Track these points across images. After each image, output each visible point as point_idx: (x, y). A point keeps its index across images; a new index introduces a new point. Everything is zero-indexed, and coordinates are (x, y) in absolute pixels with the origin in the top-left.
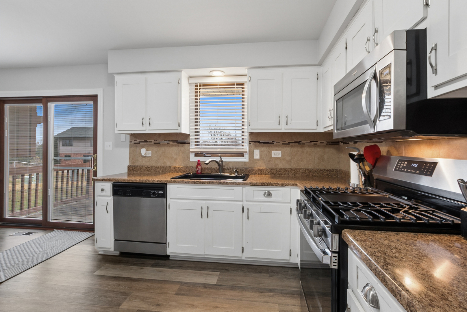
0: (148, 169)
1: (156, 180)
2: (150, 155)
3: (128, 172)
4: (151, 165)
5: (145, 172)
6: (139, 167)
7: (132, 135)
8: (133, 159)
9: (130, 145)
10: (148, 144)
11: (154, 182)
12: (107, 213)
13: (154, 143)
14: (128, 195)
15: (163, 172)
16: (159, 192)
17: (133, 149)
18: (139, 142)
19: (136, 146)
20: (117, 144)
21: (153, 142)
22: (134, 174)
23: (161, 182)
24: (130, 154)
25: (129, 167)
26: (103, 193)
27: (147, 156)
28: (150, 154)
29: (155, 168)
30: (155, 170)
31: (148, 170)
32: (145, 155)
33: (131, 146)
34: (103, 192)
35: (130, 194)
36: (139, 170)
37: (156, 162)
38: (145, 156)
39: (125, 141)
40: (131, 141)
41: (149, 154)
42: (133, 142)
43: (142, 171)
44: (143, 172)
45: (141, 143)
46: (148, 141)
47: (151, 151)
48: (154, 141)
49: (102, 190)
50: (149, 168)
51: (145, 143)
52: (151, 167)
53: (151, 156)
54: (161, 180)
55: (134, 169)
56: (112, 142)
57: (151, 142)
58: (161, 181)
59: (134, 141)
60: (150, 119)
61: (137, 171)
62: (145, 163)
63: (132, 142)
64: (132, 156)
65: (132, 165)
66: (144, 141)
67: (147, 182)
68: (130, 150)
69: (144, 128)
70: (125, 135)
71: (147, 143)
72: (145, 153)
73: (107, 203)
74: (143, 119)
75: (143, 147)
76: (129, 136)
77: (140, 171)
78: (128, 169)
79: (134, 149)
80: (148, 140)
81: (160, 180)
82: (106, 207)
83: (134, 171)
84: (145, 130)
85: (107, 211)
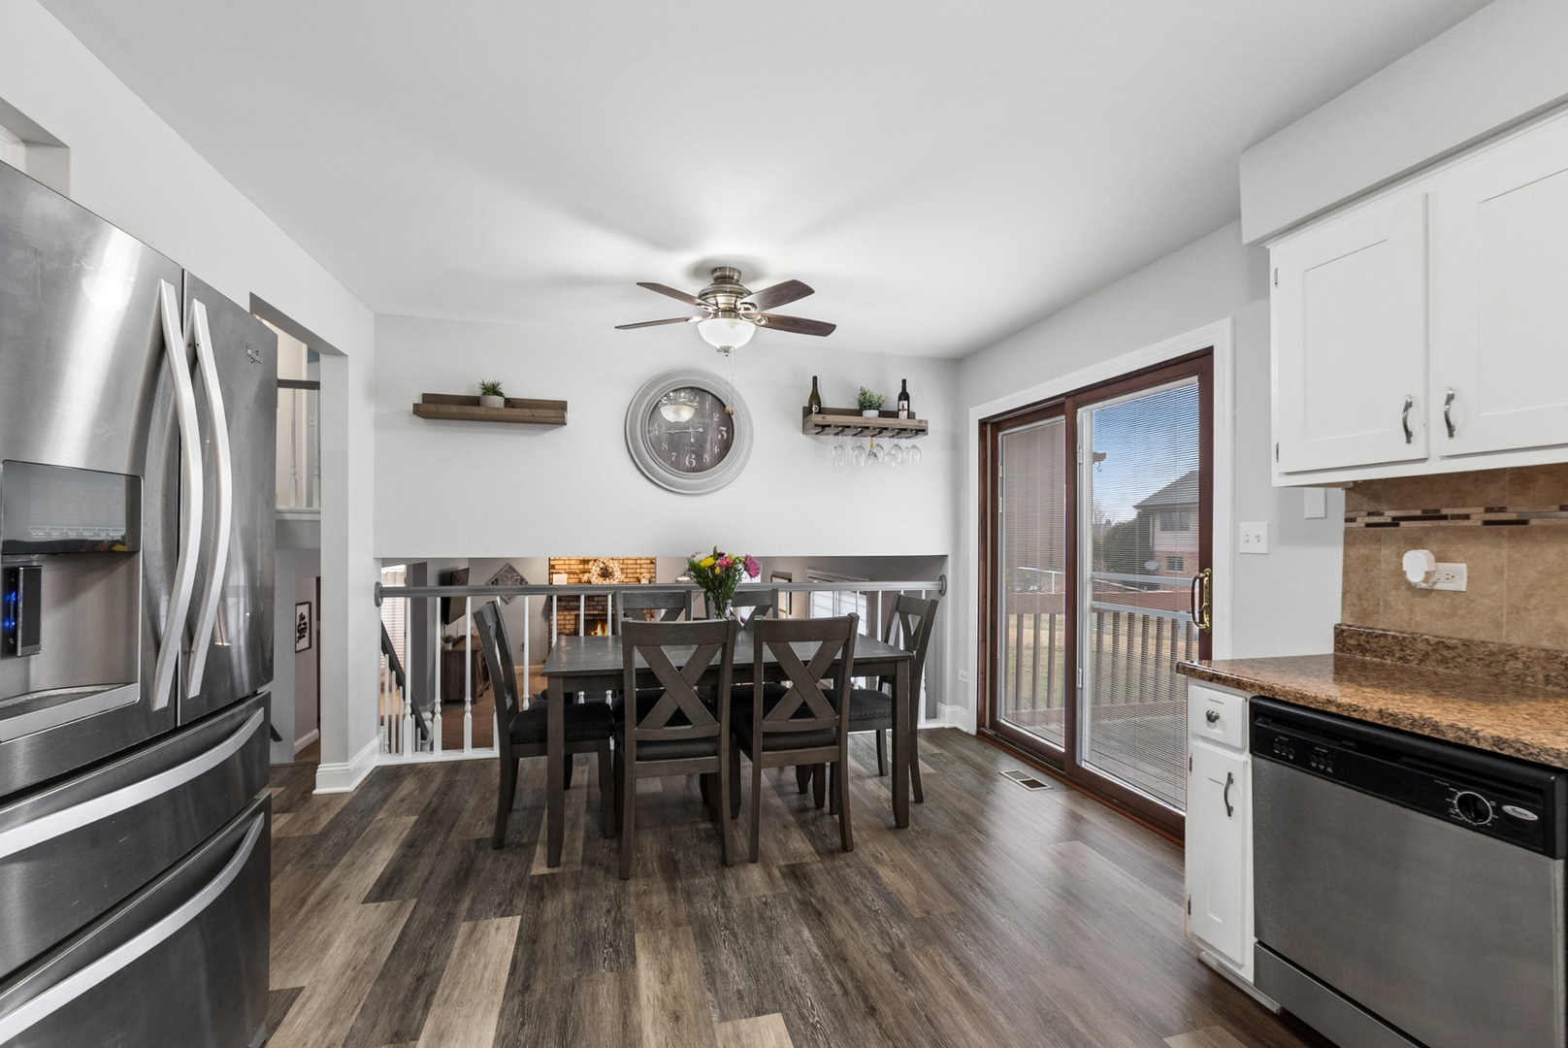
0: (1445, 653)
1: (1488, 732)
2: (1461, 585)
3: (1336, 656)
4: (1465, 636)
5: (1430, 666)
6: (1394, 637)
7: (1355, 489)
8: (1359, 599)
9: (1347, 532)
10: (1444, 529)
11: (1473, 743)
12: (1229, 815)
13: (1487, 523)
14: (1317, 769)
15: (1547, 679)
16: (1508, 809)
17: (1364, 551)
18: (1394, 519)
19: (1378, 540)
20: (1292, 531)
21: (1478, 515)
22: (1364, 665)
23: (1519, 751)
24: (1345, 573)
25: (1343, 631)
26: (1215, 731)
27: (1438, 586)
28: (1456, 576)
29: (1492, 654)
30: (1489, 666)
31: (1444, 661)
32: (1425, 581)
33: (1350, 540)
34: (1214, 727)
35: (1329, 770)
36: (1391, 653)
37: (1498, 625)
38: (1424, 585)
39: (1323, 516)
40: (1352, 515)
41: (1450, 578)
42: (1362, 521)
43: (1407, 661)
44: (1414, 664)
45: (1403, 524)
46: (1445, 511)
47: (1463, 566)
48: (1482, 509)
49: (1212, 718)
50: (1448, 648)
51: (1428, 524)
52: (1466, 644)
53: (1464, 588)
54: (1527, 739)
55: (1368, 642)
56: (1266, 523)
57: (1467, 517)
58: (1518, 745)
59: (1369, 514)
60: (1450, 398)
61: (1382, 657)
62: (1429, 623)
63: (1358, 519)
64: (1357, 585)
65: (1358, 624)
66: (1423, 512)
67: (1427, 732)
68: (1346, 556)
69: (1415, 450)
70: (1322, 489)
71: (1442, 523)
72: (1428, 574)
73: (1230, 774)
74: (1408, 406)
75: (1416, 543)
76: (1341, 493)
77: (1400, 658)
78: (1337, 641)
79: (1367, 552)
80: (1448, 506)
81: (1517, 741)
82: (1223, 788)
83: (1364, 651)
84: (1424, 460)
85: (1230, 810)
